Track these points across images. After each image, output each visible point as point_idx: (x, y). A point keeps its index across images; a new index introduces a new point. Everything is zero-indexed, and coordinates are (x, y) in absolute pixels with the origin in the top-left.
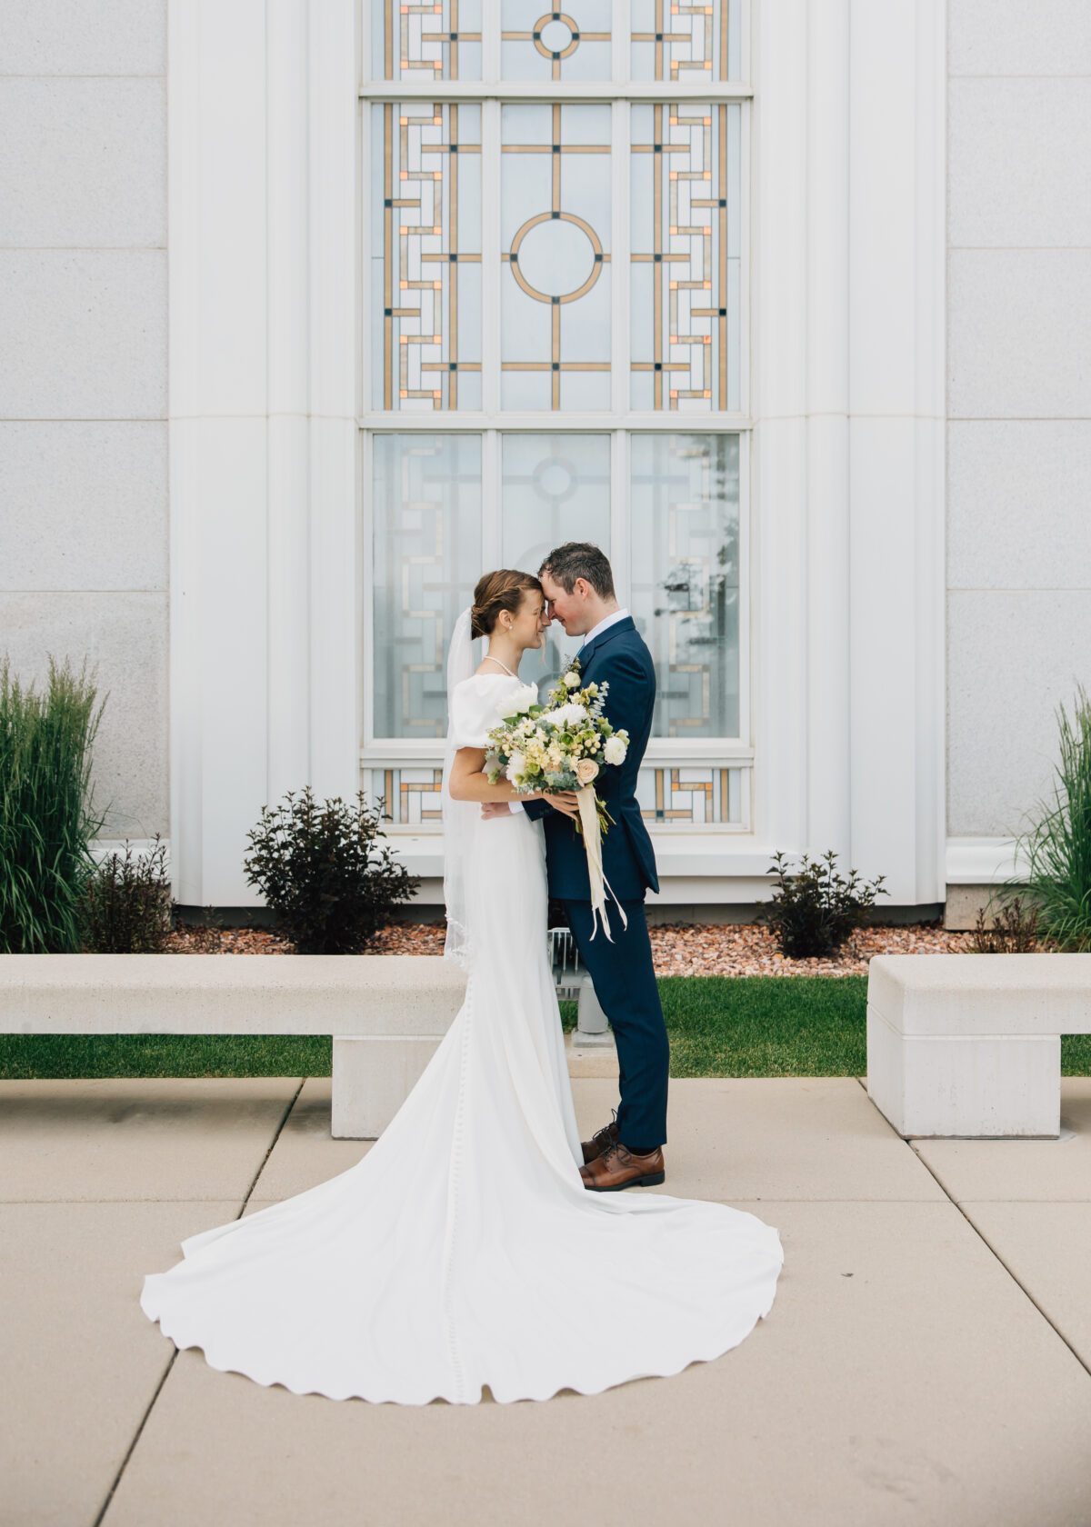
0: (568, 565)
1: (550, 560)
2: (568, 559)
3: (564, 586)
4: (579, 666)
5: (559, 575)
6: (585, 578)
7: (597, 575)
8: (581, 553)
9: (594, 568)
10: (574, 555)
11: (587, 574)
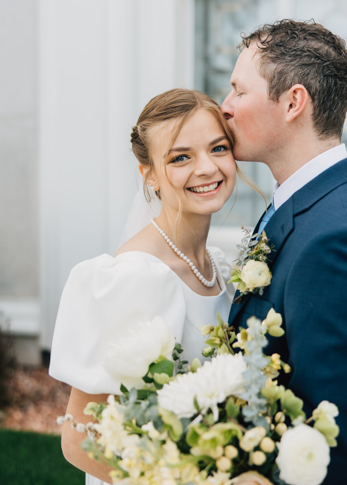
0: (298, 54)
1: (274, 30)
2: (302, 44)
3: (271, 81)
4: (266, 248)
5: (274, 60)
6: (308, 88)
7: (329, 94)
8: (327, 47)
9: (331, 81)
10: (315, 44)
11: (316, 84)
